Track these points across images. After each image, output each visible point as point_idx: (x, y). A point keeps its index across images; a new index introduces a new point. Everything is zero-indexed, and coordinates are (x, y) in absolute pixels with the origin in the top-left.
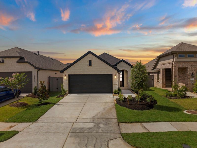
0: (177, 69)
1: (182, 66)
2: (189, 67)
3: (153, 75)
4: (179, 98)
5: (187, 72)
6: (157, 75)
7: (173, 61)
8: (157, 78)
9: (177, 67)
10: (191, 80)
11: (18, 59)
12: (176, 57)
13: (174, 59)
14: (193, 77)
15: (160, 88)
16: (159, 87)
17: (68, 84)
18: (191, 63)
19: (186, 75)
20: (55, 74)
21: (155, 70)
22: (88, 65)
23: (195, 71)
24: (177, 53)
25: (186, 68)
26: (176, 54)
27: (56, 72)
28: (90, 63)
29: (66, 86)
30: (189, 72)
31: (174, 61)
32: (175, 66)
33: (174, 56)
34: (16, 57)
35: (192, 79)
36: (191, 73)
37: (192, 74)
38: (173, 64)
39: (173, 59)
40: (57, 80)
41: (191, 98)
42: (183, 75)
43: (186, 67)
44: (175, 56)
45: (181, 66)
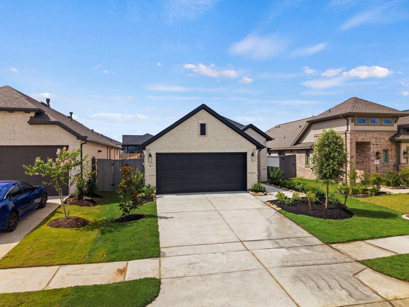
0: (354, 145)
1: (362, 139)
2: (373, 141)
3: (295, 156)
4: (371, 195)
5: (369, 150)
6: (304, 155)
7: (347, 130)
8: (304, 160)
9: (354, 141)
10: (375, 163)
11: (33, 114)
12: (352, 122)
13: (349, 126)
14: (378, 158)
15: (312, 179)
16: (310, 177)
17: (155, 174)
18: (376, 135)
19: (366, 155)
20: (99, 151)
21: (298, 147)
22: (199, 133)
23: (380, 148)
24: (356, 116)
25: (369, 143)
26: (352, 118)
27: (100, 149)
28: (203, 130)
29: (150, 177)
30: (373, 149)
31: (349, 129)
32: (351, 139)
33: (348, 120)
34: (27, 111)
35: (377, 162)
36: (376, 151)
37: (378, 153)
38: (348, 135)
39: (346, 127)
40: (113, 164)
41: (390, 194)
42: (359, 156)
43: (368, 141)
44: (350, 122)
45: (360, 140)
